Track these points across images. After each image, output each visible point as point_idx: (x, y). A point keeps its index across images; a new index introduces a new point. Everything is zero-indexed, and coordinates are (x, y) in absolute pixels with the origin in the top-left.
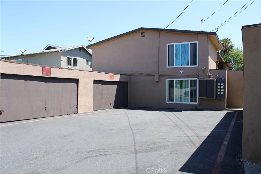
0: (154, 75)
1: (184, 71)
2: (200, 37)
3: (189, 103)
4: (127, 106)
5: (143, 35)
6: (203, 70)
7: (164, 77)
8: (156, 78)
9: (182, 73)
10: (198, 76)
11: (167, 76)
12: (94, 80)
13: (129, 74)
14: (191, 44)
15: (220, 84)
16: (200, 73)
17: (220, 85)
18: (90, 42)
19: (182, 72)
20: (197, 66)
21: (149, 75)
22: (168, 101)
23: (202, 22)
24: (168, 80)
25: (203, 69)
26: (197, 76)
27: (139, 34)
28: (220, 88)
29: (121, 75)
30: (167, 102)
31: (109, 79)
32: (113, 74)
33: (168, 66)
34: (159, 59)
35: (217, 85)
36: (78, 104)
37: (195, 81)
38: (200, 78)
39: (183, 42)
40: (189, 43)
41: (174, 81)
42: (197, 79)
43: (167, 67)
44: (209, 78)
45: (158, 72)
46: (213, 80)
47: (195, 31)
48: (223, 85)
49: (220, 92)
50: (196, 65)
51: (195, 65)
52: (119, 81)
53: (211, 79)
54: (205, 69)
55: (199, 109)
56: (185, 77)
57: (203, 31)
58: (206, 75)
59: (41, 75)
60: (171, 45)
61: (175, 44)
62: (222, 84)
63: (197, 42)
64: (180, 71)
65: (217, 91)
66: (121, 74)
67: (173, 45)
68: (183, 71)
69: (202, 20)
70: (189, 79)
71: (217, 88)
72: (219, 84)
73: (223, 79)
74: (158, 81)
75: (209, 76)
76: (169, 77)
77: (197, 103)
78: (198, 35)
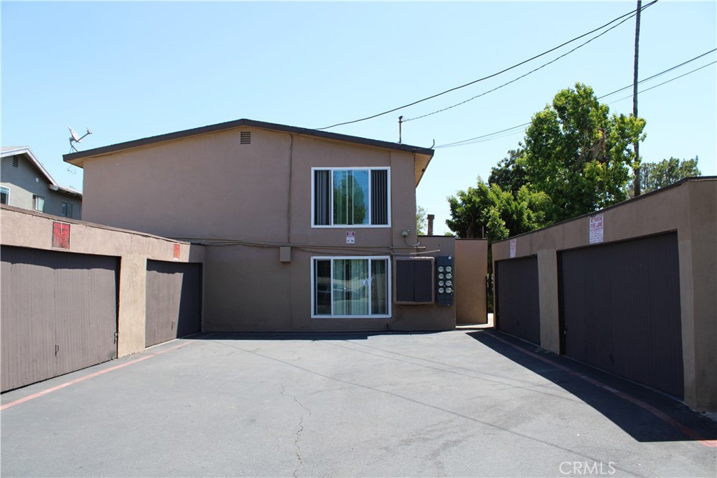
0: (278, 247)
1: (355, 239)
2: (396, 156)
3: (370, 316)
4: (200, 330)
5: (245, 139)
6: (405, 236)
7: (304, 251)
8: (285, 254)
9: (350, 242)
10: (392, 249)
11: (313, 250)
12: (149, 261)
13: (203, 242)
14: (372, 171)
15: (445, 269)
16: (397, 243)
17: (445, 273)
18: (74, 142)
19: (350, 240)
20: (389, 225)
21: (262, 247)
22: (315, 314)
23: (400, 122)
24: (315, 260)
25: (405, 233)
26: (390, 251)
27: (236, 136)
28: (445, 280)
29: (192, 244)
30: (313, 316)
31: (173, 256)
32: (178, 243)
33: (316, 224)
34: (289, 206)
35: (437, 273)
36: (117, 332)
37: (383, 262)
38: (397, 256)
39: (353, 166)
40: (369, 169)
41: (329, 261)
42: (388, 257)
43: (313, 226)
44: (418, 255)
45: (289, 238)
46: (429, 261)
47: (385, 141)
48: (449, 273)
49: (445, 287)
50: (386, 223)
51: (384, 224)
52: (188, 261)
53: (423, 257)
54: (409, 233)
55: (394, 329)
56: (361, 253)
57: (402, 143)
58: (410, 248)
59: (49, 247)
60: (322, 171)
61: (332, 169)
62: (449, 269)
63: (388, 168)
64: (347, 238)
65: (437, 287)
66: (193, 242)
67: (328, 172)
68: (353, 239)
69: (401, 118)
70: (370, 258)
71: (437, 280)
72: (441, 269)
73: (450, 258)
74: (289, 262)
75: (418, 250)
76: (316, 252)
77: (390, 316)
78: (390, 152)
